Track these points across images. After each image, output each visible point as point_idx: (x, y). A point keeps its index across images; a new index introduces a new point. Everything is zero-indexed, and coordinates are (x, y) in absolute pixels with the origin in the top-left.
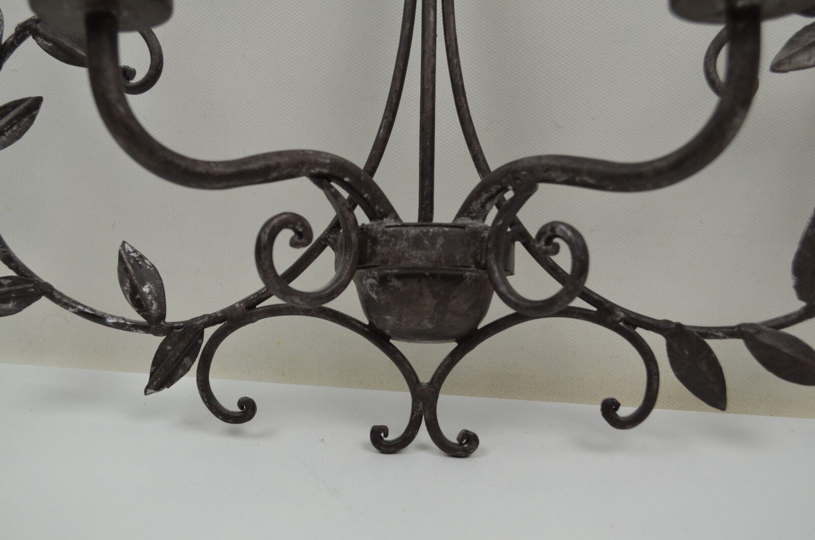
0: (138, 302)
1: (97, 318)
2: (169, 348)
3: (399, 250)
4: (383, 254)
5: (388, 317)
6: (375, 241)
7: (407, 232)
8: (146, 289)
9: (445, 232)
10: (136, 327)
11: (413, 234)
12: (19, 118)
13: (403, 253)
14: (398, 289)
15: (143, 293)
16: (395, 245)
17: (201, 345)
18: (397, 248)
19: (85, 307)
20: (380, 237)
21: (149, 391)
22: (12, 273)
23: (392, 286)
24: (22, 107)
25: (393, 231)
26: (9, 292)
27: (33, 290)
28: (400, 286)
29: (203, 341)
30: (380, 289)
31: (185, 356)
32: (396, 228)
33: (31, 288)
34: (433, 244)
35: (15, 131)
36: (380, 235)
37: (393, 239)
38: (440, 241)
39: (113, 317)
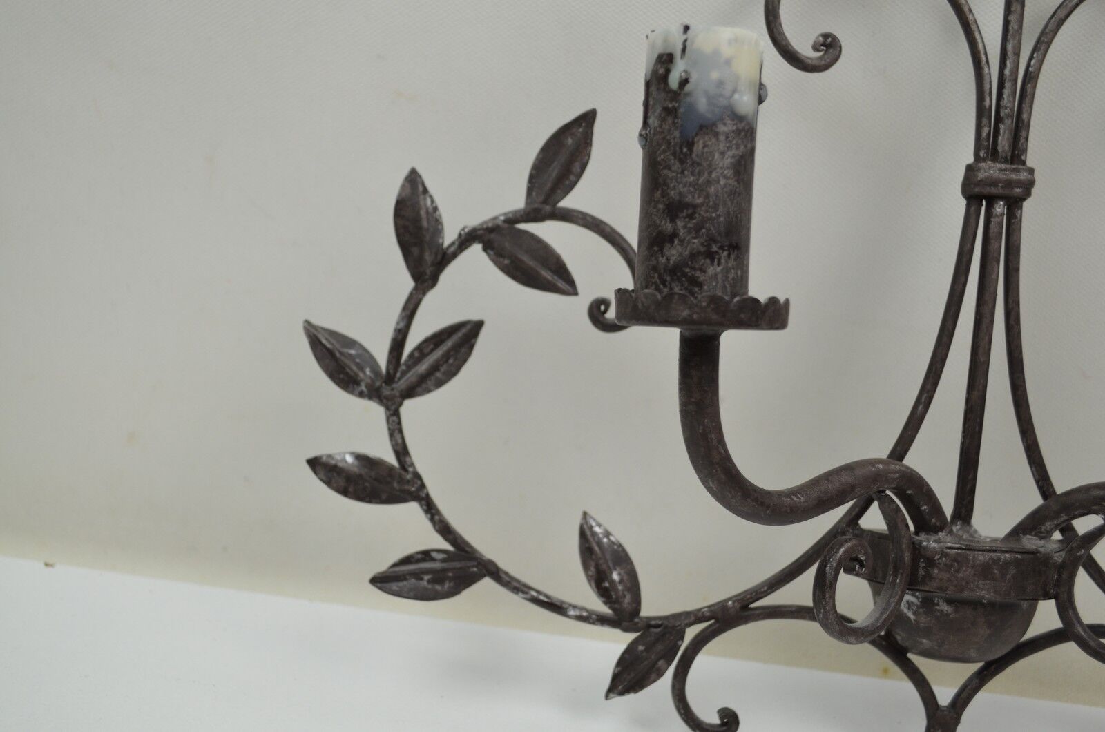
0: (604, 592)
1: (556, 607)
2: (641, 648)
3: (963, 579)
4: (941, 580)
5: (924, 641)
6: (931, 563)
7: (974, 557)
8: (615, 576)
9: (1017, 559)
10: (602, 620)
11: (980, 561)
12: (456, 348)
13: (967, 582)
14: (947, 615)
15: (612, 582)
16: (958, 571)
17: (680, 647)
18: (961, 575)
19: (538, 592)
20: (938, 559)
21: (611, 695)
22: (447, 546)
23: (939, 611)
24: (460, 334)
25: (957, 554)
26: (444, 570)
27: (475, 569)
28: (949, 612)
29: (683, 642)
30: (921, 610)
31: (660, 659)
32: (959, 551)
33: (473, 566)
34: (1003, 575)
35: (451, 365)
36: (937, 557)
37: (956, 564)
38: (1012, 571)
39: (575, 607)
